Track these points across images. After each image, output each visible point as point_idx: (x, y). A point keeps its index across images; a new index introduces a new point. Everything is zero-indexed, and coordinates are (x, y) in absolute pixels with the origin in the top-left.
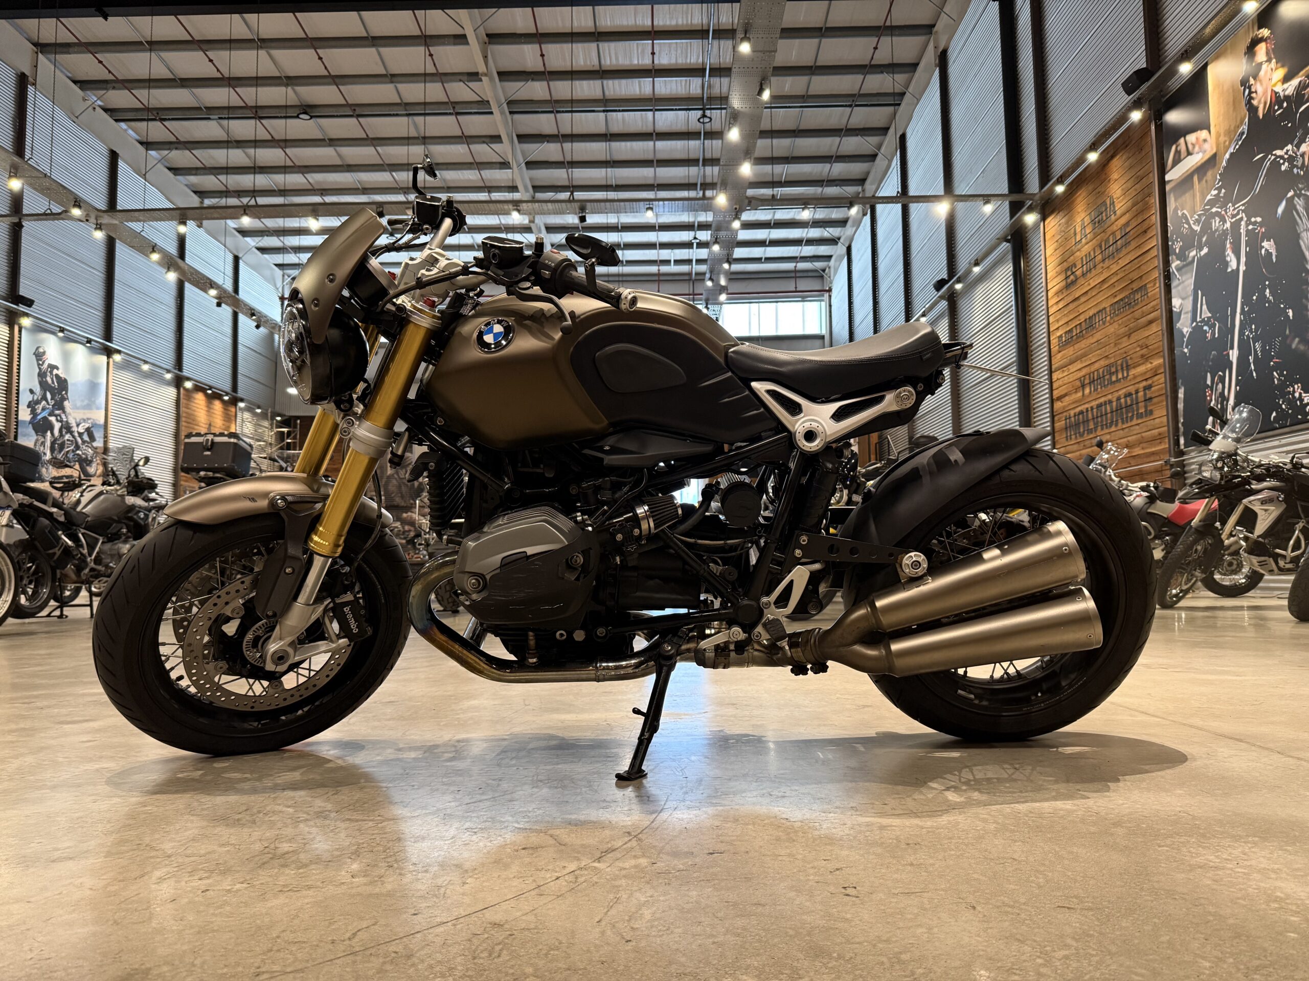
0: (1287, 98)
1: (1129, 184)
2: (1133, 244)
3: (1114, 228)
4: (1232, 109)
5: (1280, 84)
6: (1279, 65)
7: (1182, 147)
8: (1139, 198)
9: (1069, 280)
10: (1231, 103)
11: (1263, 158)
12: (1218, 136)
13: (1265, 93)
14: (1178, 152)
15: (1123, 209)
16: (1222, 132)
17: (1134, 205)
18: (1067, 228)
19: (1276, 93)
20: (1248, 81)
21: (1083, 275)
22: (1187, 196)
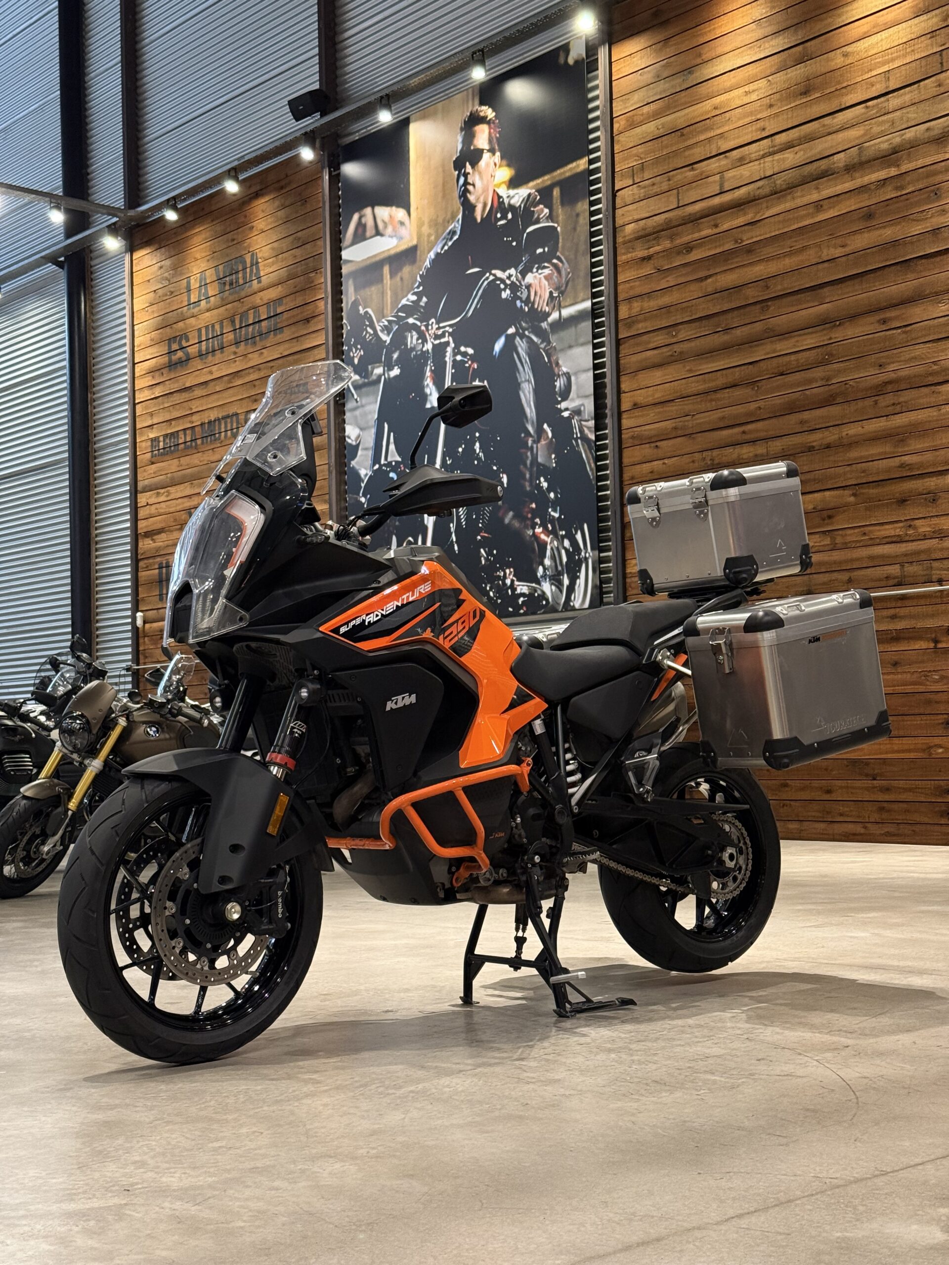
0: (512, 208)
1: (284, 244)
2: (287, 334)
3: (257, 300)
4: (441, 195)
5: (504, 187)
6: (504, 162)
7: (369, 220)
8: (299, 269)
9: (175, 358)
10: (440, 187)
11: (479, 275)
12: (420, 225)
13: (485, 190)
14: (361, 226)
15: (273, 278)
16: (426, 221)
17: (291, 277)
18: (174, 276)
19: (499, 197)
20: (465, 167)
21: (200, 355)
22: (374, 290)
